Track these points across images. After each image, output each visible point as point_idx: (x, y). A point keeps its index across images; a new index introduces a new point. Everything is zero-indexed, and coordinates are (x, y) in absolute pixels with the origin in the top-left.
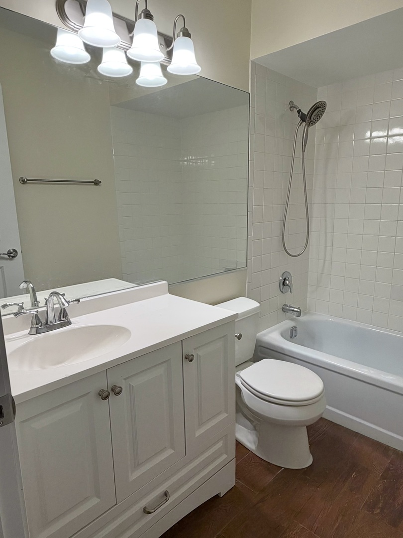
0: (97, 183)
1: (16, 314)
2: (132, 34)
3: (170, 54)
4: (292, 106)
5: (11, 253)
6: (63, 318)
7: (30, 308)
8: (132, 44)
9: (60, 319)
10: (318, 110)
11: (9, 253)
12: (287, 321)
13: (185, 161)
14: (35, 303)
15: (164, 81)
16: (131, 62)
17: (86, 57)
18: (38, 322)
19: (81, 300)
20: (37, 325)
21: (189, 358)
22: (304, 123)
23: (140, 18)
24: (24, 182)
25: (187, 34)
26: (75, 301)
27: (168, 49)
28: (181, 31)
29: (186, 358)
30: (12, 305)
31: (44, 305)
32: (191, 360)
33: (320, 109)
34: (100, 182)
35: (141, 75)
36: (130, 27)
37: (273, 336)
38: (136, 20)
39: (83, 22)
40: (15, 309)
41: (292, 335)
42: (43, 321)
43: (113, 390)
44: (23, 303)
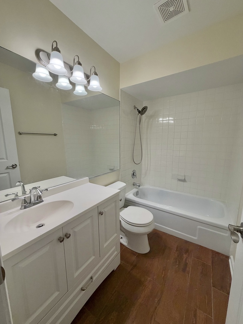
0: (55, 135)
1: (13, 200)
2: (72, 71)
3: (89, 82)
4: (135, 108)
5: (14, 166)
6: (39, 199)
7: (22, 195)
8: (72, 75)
9: (38, 199)
10: (145, 109)
11: (13, 166)
12: (135, 189)
13: (92, 127)
14: (24, 192)
15: (86, 93)
16: (71, 83)
17: (50, 79)
18: (25, 202)
19: (48, 189)
20: (25, 204)
21: (101, 213)
22: (140, 114)
23: (76, 64)
24: (20, 134)
25: (96, 74)
26: (46, 190)
27: (88, 80)
28: (93, 72)
29: (100, 214)
30: (11, 194)
31: (29, 193)
32: (102, 215)
33: (146, 109)
34: (57, 134)
35: (76, 90)
36: (71, 69)
37: (130, 196)
38: (74, 65)
39: (49, 63)
40: (13, 197)
41: (137, 194)
42: (28, 201)
43: (66, 236)
44: (17, 193)
